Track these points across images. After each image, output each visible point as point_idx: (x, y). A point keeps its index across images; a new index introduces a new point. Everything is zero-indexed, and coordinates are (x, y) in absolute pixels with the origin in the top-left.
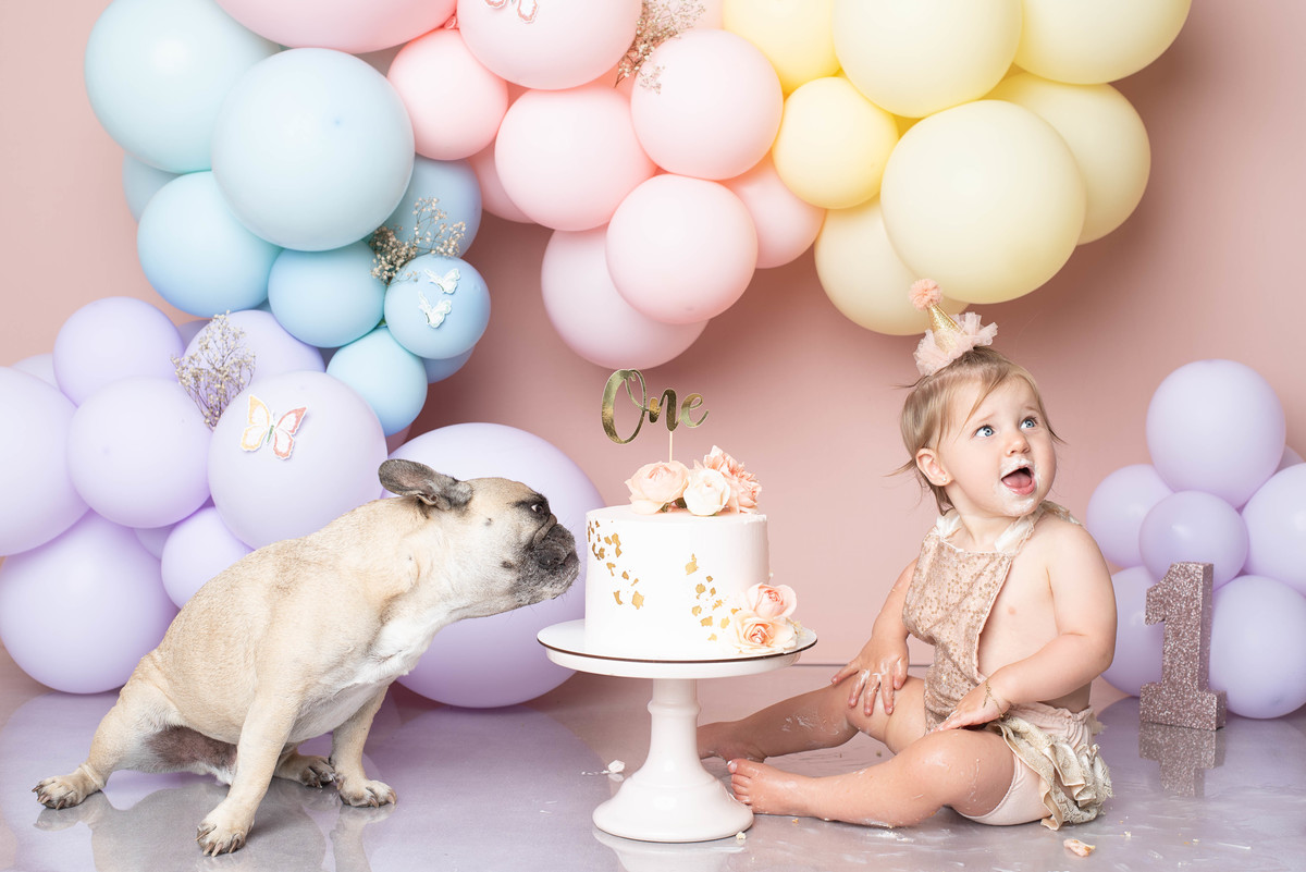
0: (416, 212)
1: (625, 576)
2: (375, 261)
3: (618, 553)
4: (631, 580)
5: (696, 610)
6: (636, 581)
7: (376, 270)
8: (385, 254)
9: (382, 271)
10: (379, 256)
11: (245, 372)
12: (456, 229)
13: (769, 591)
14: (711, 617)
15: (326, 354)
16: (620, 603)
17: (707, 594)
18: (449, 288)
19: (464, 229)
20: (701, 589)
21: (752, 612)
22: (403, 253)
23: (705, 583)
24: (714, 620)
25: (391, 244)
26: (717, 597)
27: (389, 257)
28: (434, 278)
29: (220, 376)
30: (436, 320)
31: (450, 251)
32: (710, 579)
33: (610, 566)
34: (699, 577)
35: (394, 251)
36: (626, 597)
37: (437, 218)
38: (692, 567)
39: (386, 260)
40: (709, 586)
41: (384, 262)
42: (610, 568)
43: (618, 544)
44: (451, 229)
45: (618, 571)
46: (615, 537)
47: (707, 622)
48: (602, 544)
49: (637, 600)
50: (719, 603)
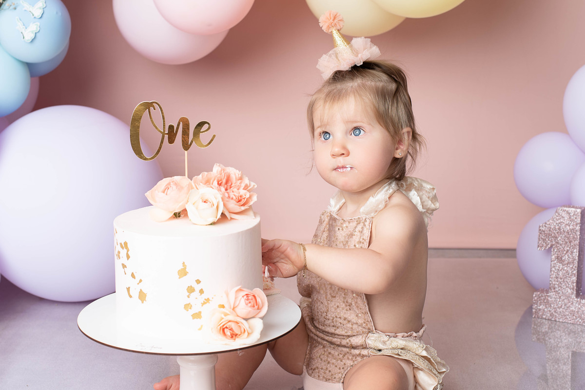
1: (133, 276)
3: (128, 257)
4: (137, 280)
5: (188, 307)
6: (141, 281)
13: (247, 295)
14: (200, 312)
16: (131, 297)
17: (197, 293)
18: (38, 13)
20: (191, 290)
21: (232, 310)
23: (195, 285)
24: (202, 314)
26: (205, 296)
28: (26, 6)
32: (198, 282)
33: (124, 266)
34: (189, 280)
36: (135, 293)
38: (183, 273)
40: (197, 288)
42: (124, 268)
43: (128, 251)
45: (129, 271)
46: (126, 243)
47: (197, 316)
48: (118, 248)
49: (142, 296)
50: (207, 300)
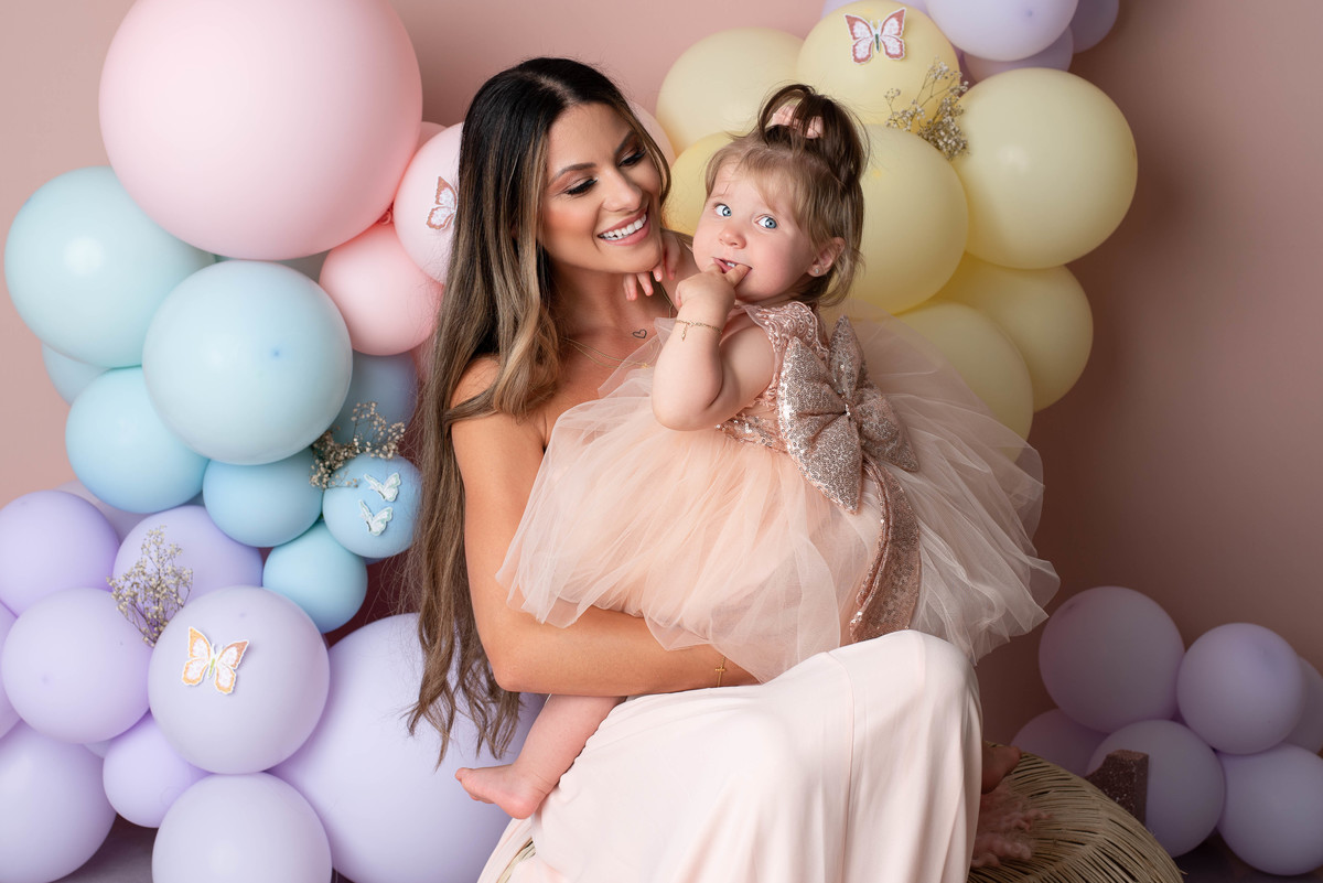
0: (354, 419)
2: (313, 467)
7: (315, 477)
8: (323, 459)
9: (321, 479)
10: (317, 461)
11: (183, 590)
12: (394, 431)
15: (264, 553)
19: (403, 430)
22: (341, 458)
25: (329, 448)
27: (327, 463)
28: (373, 483)
29: (157, 595)
30: (378, 527)
31: (390, 455)
35: (332, 456)
37: (376, 423)
39: (324, 466)
41: (322, 469)
44: (390, 431)
